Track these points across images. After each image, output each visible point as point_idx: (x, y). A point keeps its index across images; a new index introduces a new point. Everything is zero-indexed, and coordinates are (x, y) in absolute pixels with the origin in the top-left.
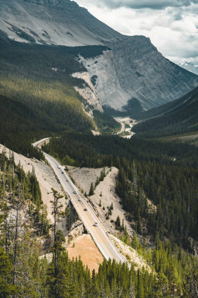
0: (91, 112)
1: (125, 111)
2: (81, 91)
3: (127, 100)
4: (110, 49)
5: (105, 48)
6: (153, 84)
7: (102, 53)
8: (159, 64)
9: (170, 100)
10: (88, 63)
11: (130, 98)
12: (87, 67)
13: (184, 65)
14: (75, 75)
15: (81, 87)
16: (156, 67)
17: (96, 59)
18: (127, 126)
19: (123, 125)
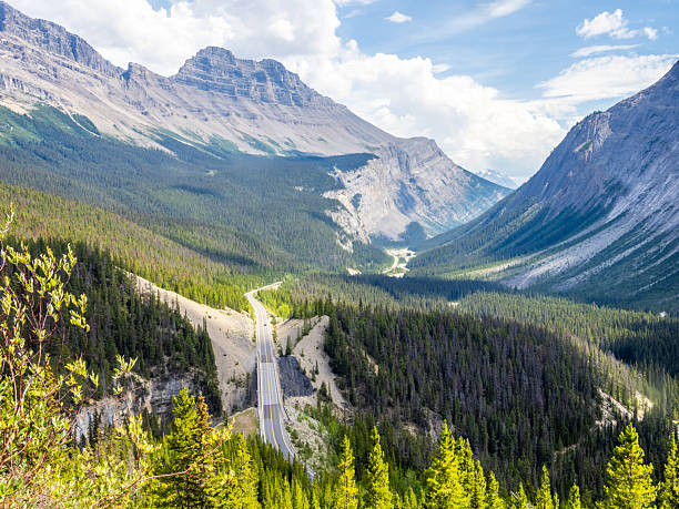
0: (350, 244)
1: (402, 240)
2: (334, 216)
3: (404, 224)
4: (377, 158)
5: (371, 156)
6: (442, 201)
7: (366, 164)
8: (448, 174)
9: (466, 222)
10: (349, 178)
11: (409, 221)
12: (346, 184)
13: (486, 175)
14: (327, 195)
15: (336, 210)
16: (444, 178)
17: (358, 172)
18: (402, 260)
19: (397, 259)
